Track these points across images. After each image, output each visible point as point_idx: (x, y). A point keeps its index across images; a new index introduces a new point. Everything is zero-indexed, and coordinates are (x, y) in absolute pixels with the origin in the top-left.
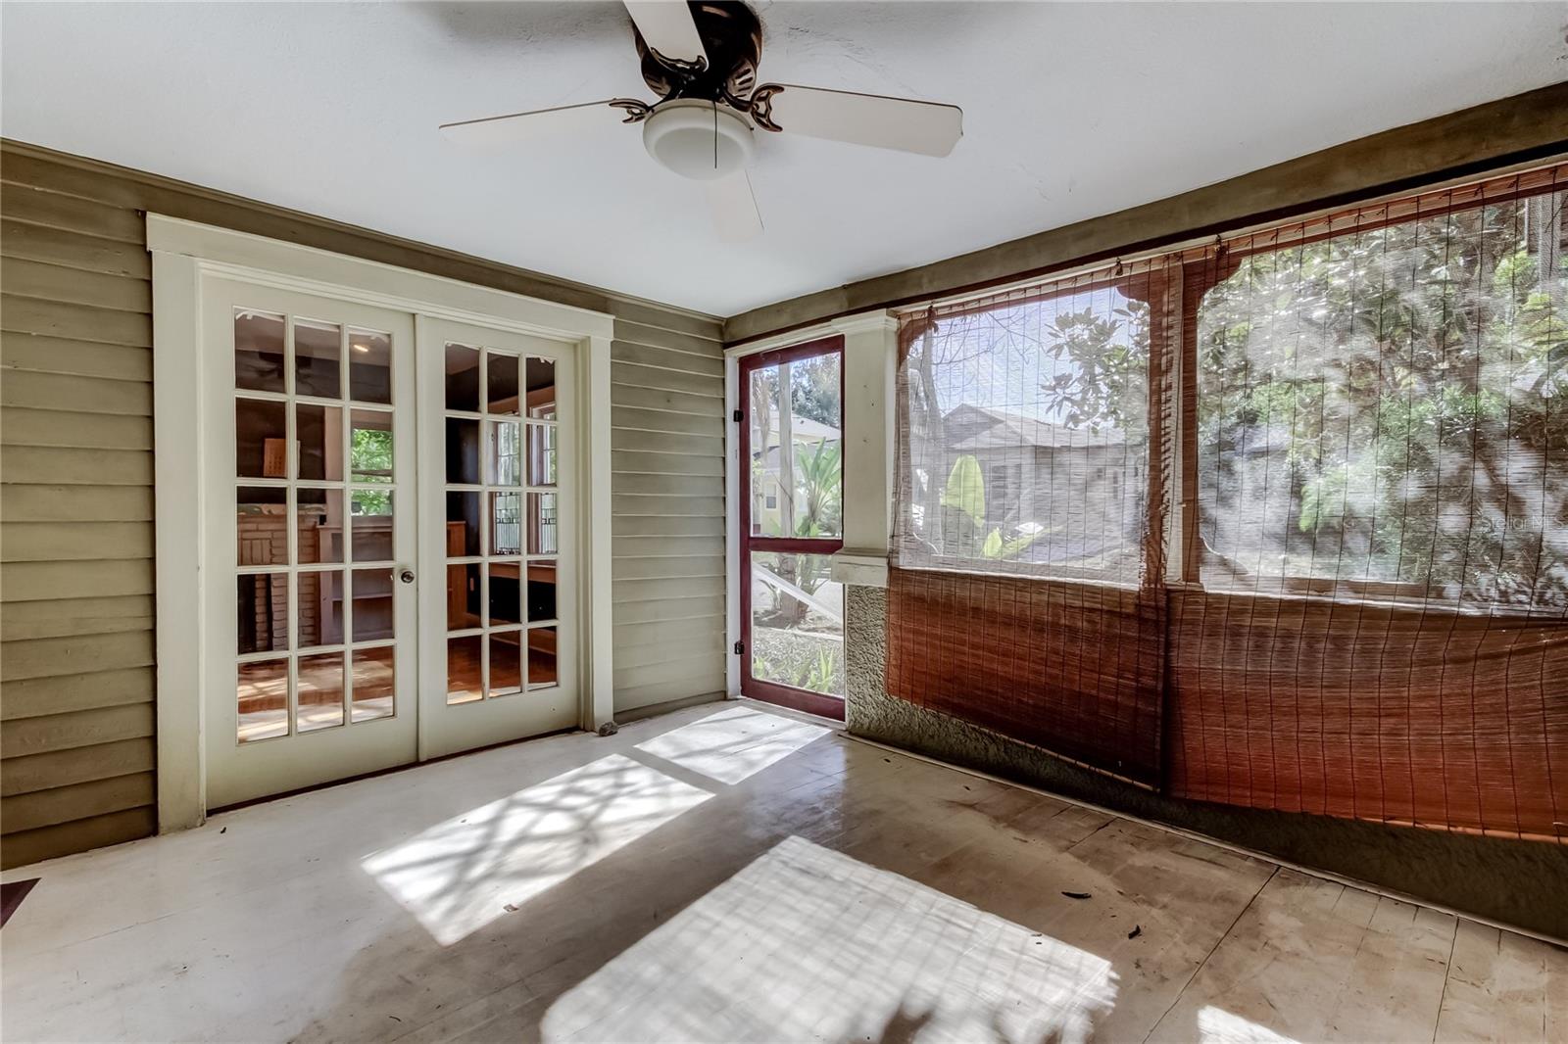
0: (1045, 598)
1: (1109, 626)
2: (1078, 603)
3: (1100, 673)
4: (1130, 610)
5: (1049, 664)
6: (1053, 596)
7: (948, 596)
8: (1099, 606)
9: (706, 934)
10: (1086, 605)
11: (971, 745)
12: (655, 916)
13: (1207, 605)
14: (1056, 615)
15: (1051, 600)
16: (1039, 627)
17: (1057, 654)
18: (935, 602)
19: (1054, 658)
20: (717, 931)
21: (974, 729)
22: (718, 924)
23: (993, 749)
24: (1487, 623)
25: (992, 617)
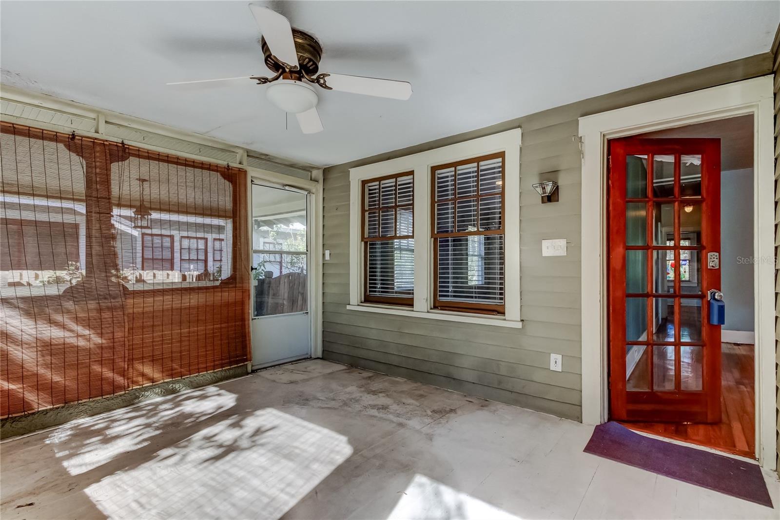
9: (289, 485)
12: (317, 493)
20: (282, 486)
22: (282, 490)
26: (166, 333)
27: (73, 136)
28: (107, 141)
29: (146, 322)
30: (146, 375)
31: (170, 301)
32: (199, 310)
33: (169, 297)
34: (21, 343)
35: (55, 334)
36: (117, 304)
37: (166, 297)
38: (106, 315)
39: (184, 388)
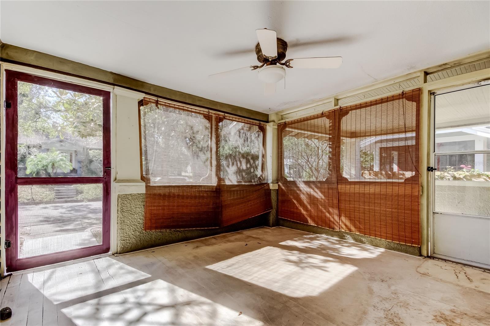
0: (197, 189)
1: (211, 194)
2: (204, 190)
3: (209, 205)
4: (214, 190)
5: (198, 206)
6: (199, 189)
7: (169, 193)
8: (209, 190)
10: (206, 190)
11: (173, 236)
13: (227, 187)
14: (199, 193)
15: (198, 190)
16: (195, 197)
17: (200, 203)
18: (165, 195)
19: (199, 204)
21: (174, 231)
23: (180, 234)
24: (256, 185)
25: (183, 197)
26: (356, 206)
27: (322, 114)
28: (330, 111)
29: (346, 198)
30: (347, 226)
31: (358, 189)
32: (375, 196)
33: (358, 186)
34: (303, 194)
35: (312, 192)
36: (334, 187)
37: (356, 186)
38: (331, 191)
39: (367, 243)
